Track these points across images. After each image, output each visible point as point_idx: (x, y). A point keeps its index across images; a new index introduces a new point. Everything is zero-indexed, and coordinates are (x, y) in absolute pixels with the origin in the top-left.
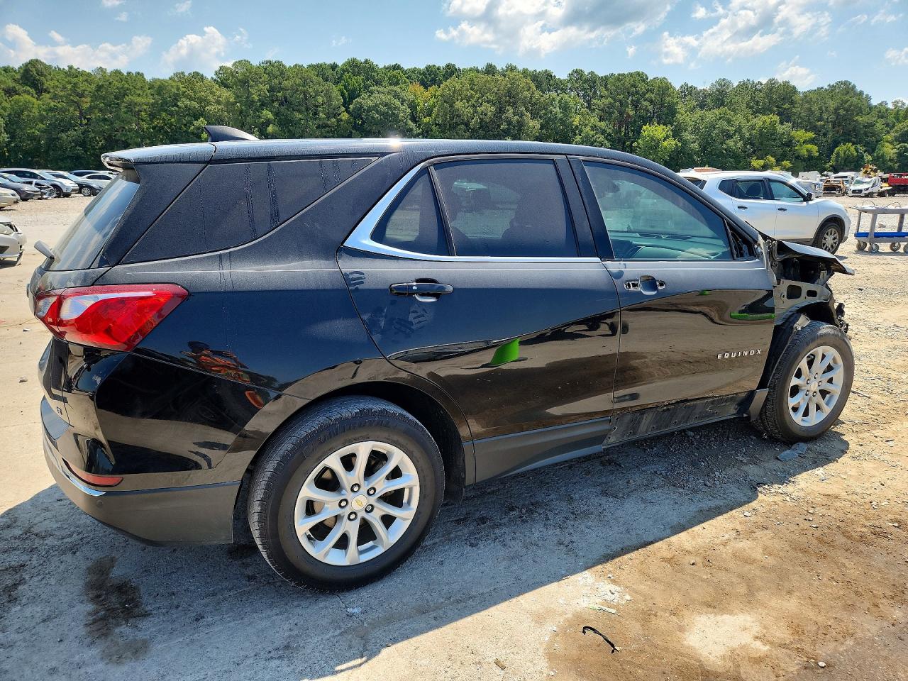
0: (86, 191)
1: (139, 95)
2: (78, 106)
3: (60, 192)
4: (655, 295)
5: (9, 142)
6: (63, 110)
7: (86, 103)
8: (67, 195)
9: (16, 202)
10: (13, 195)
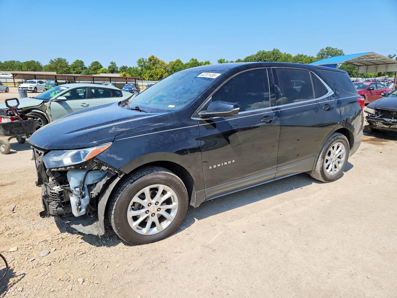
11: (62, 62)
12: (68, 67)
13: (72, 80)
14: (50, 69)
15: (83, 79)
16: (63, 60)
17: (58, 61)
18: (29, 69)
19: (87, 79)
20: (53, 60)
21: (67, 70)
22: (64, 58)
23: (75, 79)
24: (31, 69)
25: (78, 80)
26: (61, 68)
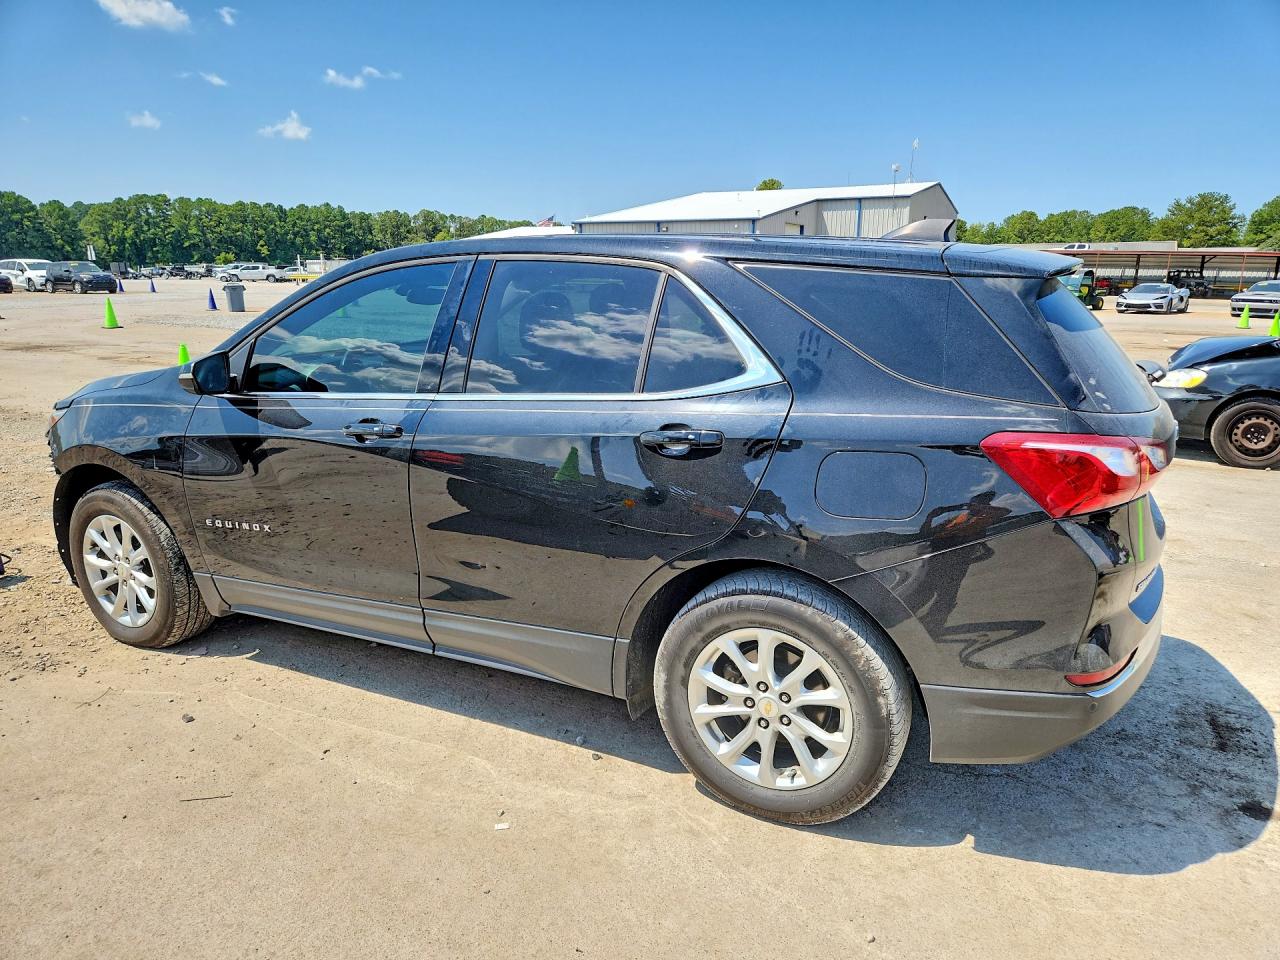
11: (1211, 208)
12: (1228, 224)
13: (1195, 267)
14: (1168, 231)
15: (1228, 265)
16: (1216, 200)
17: (1199, 204)
18: (1109, 236)
19: (1244, 265)
20: (1183, 202)
21: (1219, 233)
22: (1223, 193)
23: (1203, 263)
24: (1114, 234)
25: (1213, 268)
26: (1201, 228)
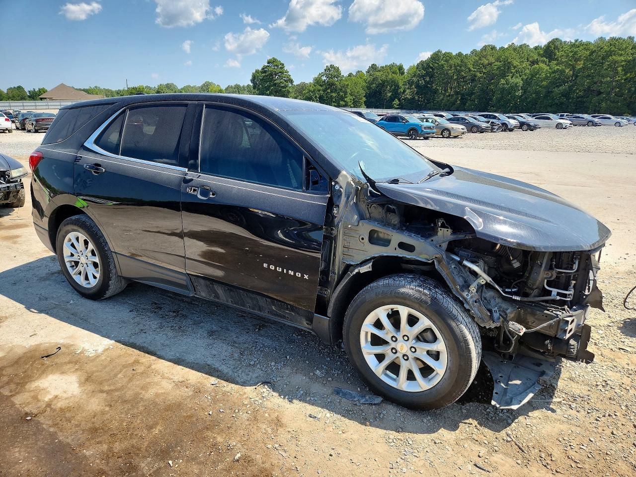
0: (525, 127)
1: (621, 55)
2: (573, 68)
3: (505, 128)
4: (207, 200)
5: (522, 96)
6: (562, 71)
7: (580, 65)
8: (511, 130)
9: (463, 133)
10: (462, 129)
